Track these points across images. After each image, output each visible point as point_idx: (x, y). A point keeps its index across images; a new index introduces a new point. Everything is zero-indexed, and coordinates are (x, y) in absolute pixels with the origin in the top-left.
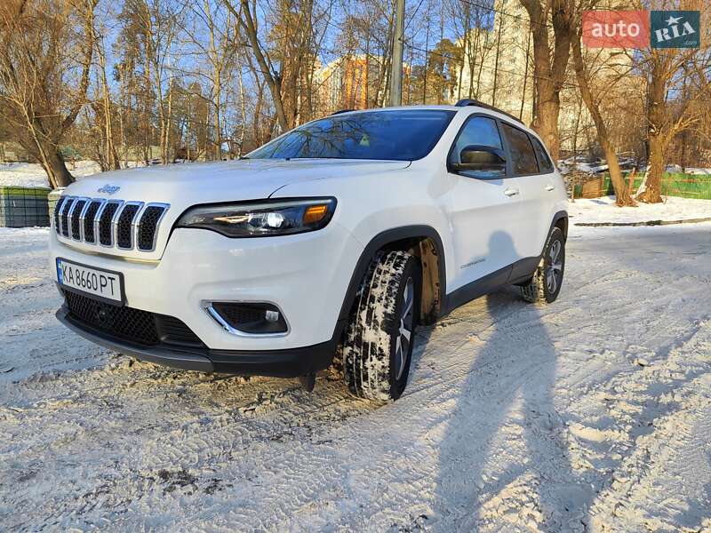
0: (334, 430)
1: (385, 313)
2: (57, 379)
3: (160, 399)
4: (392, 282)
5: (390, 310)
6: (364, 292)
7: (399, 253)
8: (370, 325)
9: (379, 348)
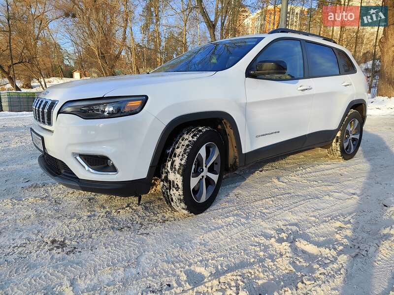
0: (154, 228)
1: (180, 164)
2: (42, 187)
3: (79, 202)
4: (188, 146)
5: (183, 162)
6: (172, 151)
7: (200, 128)
8: (172, 170)
9: (177, 184)
